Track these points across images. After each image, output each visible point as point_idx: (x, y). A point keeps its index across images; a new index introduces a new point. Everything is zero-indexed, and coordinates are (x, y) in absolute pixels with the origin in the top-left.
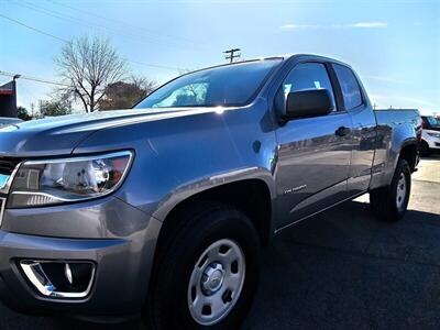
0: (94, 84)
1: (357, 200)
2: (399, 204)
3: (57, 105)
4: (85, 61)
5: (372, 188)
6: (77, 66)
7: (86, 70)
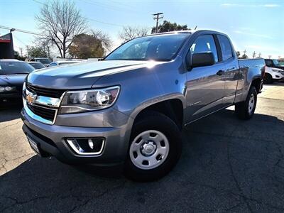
0: (65, 35)
1: (228, 108)
2: (250, 111)
3: (40, 49)
4: (58, 18)
5: (235, 102)
6: (52, 21)
7: (59, 25)
